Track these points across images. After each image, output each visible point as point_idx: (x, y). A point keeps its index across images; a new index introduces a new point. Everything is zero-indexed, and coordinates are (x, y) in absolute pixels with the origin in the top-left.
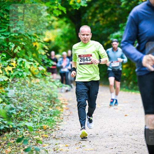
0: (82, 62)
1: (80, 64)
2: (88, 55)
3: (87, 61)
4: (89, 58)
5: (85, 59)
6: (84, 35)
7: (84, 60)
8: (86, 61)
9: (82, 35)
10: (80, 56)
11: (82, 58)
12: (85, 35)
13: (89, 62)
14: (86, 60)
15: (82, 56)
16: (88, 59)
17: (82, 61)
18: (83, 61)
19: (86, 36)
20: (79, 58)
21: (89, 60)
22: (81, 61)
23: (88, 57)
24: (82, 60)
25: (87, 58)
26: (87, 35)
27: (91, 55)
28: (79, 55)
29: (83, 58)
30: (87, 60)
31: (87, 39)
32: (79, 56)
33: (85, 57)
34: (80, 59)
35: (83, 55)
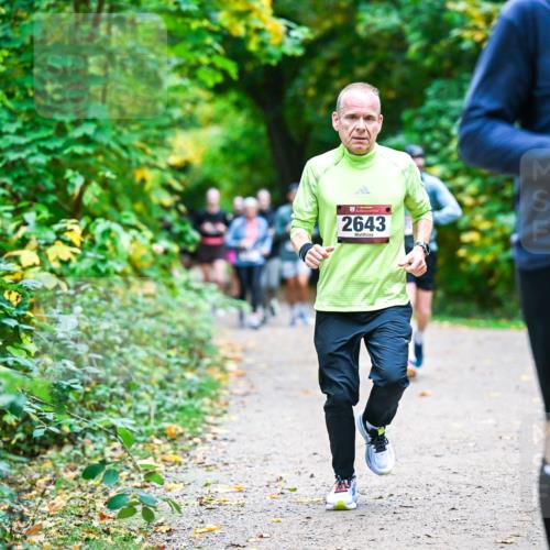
0: (351, 234)
1: (341, 240)
2: (375, 207)
3: (372, 230)
4: (378, 219)
5: (364, 222)
6: (353, 117)
7: (359, 227)
8: (366, 231)
10: (341, 209)
11: (350, 219)
12: (361, 119)
13: (376, 234)
14: (367, 227)
15: (352, 209)
16: (377, 224)
17: (350, 230)
18: (356, 229)
19: (361, 124)
20: (342, 217)
21: (378, 229)
22: (345, 229)
23: (375, 217)
24: (351, 226)
25: (371, 219)
26: (368, 118)
27: (388, 210)
28: (341, 203)
29: (356, 219)
30: (372, 228)
31: (366, 135)
32: (339, 207)
33: (364, 214)
34: (344, 219)
35: (357, 207)
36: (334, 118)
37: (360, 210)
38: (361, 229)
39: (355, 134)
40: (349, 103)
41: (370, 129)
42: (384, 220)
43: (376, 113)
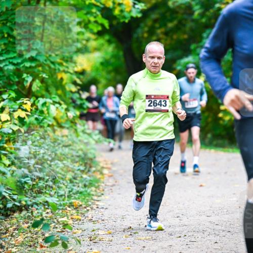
0: (152, 108)
1: (147, 111)
2: (162, 96)
3: (161, 106)
5: (158, 102)
6: (153, 57)
9: (150, 57)
11: (151, 101)
12: (156, 58)
13: (163, 108)
14: (159, 105)
15: (153, 97)
16: (163, 103)
17: (152, 106)
18: (154, 105)
19: (156, 60)
20: (148, 100)
21: (163, 106)
22: (149, 105)
23: (162, 100)
24: (152, 104)
25: (160, 101)
26: (159, 58)
27: (168, 97)
29: (154, 101)
30: (161, 105)
31: (158, 65)
32: (147, 96)
33: (158, 99)
35: (155, 96)
36: (143, 57)
37: (156, 97)
38: (156, 106)
39: (153, 64)
40: (151, 51)
41: (160, 63)
42: (166, 102)
43: (162, 56)
